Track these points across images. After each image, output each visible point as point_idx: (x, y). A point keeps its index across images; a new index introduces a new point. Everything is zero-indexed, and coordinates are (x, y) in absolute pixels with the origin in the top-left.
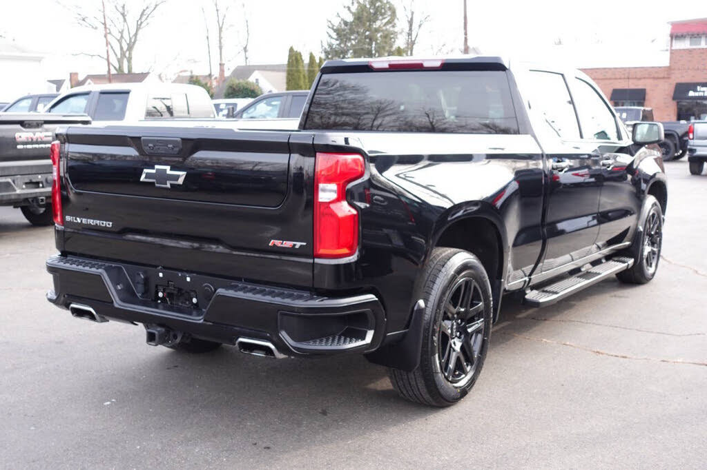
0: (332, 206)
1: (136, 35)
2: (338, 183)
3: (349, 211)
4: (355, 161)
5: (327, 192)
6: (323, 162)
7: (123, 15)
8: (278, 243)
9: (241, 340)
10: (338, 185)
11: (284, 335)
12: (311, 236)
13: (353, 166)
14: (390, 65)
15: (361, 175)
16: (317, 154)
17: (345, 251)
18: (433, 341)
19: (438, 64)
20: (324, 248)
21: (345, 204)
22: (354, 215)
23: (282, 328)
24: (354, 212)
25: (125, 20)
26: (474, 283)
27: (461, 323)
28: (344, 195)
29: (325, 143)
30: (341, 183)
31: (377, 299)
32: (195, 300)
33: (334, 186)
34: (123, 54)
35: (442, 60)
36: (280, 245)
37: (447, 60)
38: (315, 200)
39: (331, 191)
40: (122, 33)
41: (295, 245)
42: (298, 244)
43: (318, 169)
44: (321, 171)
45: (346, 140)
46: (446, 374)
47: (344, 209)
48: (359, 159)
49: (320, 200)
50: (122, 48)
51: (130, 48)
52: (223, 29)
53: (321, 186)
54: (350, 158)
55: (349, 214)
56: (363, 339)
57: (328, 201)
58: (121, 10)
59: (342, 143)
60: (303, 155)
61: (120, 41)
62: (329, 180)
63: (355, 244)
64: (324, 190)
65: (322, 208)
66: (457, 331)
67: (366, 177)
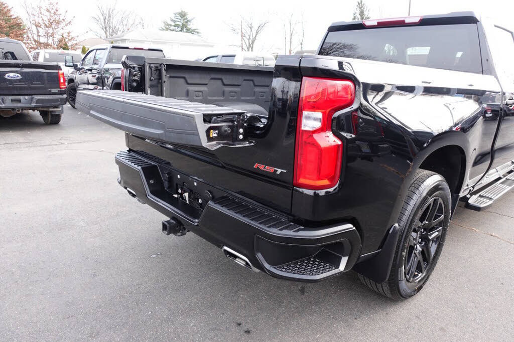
0: (315, 136)
1: (256, 37)
2: (323, 111)
3: (334, 141)
4: (346, 88)
5: (311, 121)
6: (310, 87)
7: (251, 28)
8: (262, 167)
9: (226, 248)
10: (324, 114)
11: (259, 256)
12: (291, 164)
13: (342, 93)
14: (378, 23)
15: (350, 103)
16: (304, 78)
17: (326, 182)
18: (402, 256)
19: (417, 20)
20: (305, 178)
21: (330, 134)
22: (338, 146)
23: (258, 251)
24: (339, 143)
25: (251, 31)
26: (440, 200)
27: (423, 232)
28: (328, 124)
29: (313, 66)
30: (328, 110)
31: (354, 228)
32: (200, 201)
33: (319, 115)
34: (250, 46)
35: (421, 17)
36: (262, 169)
37: (425, 16)
38: (298, 127)
39: (315, 119)
40: (250, 36)
41: (277, 171)
42: (279, 171)
43: (304, 94)
44: (306, 97)
45: (340, 64)
46: (408, 277)
47: (329, 140)
48: (349, 86)
49: (303, 128)
50: (249, 43)
51: (253, 43)
52: (293, 34)
53: (305, 113)
54: (340, 84)
55: (334, 144)
56: (338, 266)
57: (311, 129)
58: (250, 26)
59: (336, 67)
60: (289, 79)
61: (249, 40)
62: (314, 107)
63: (337, 177)
64: (308, 118)
65: (304, 137)
66: (420, 238)
67: (355, 106)
